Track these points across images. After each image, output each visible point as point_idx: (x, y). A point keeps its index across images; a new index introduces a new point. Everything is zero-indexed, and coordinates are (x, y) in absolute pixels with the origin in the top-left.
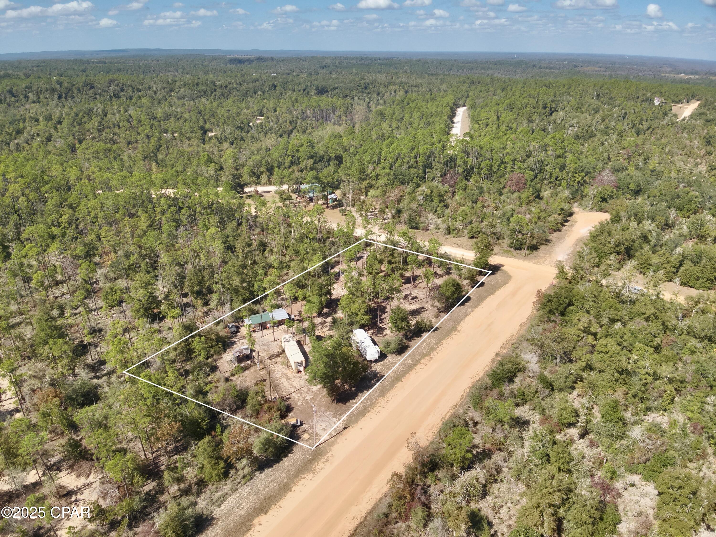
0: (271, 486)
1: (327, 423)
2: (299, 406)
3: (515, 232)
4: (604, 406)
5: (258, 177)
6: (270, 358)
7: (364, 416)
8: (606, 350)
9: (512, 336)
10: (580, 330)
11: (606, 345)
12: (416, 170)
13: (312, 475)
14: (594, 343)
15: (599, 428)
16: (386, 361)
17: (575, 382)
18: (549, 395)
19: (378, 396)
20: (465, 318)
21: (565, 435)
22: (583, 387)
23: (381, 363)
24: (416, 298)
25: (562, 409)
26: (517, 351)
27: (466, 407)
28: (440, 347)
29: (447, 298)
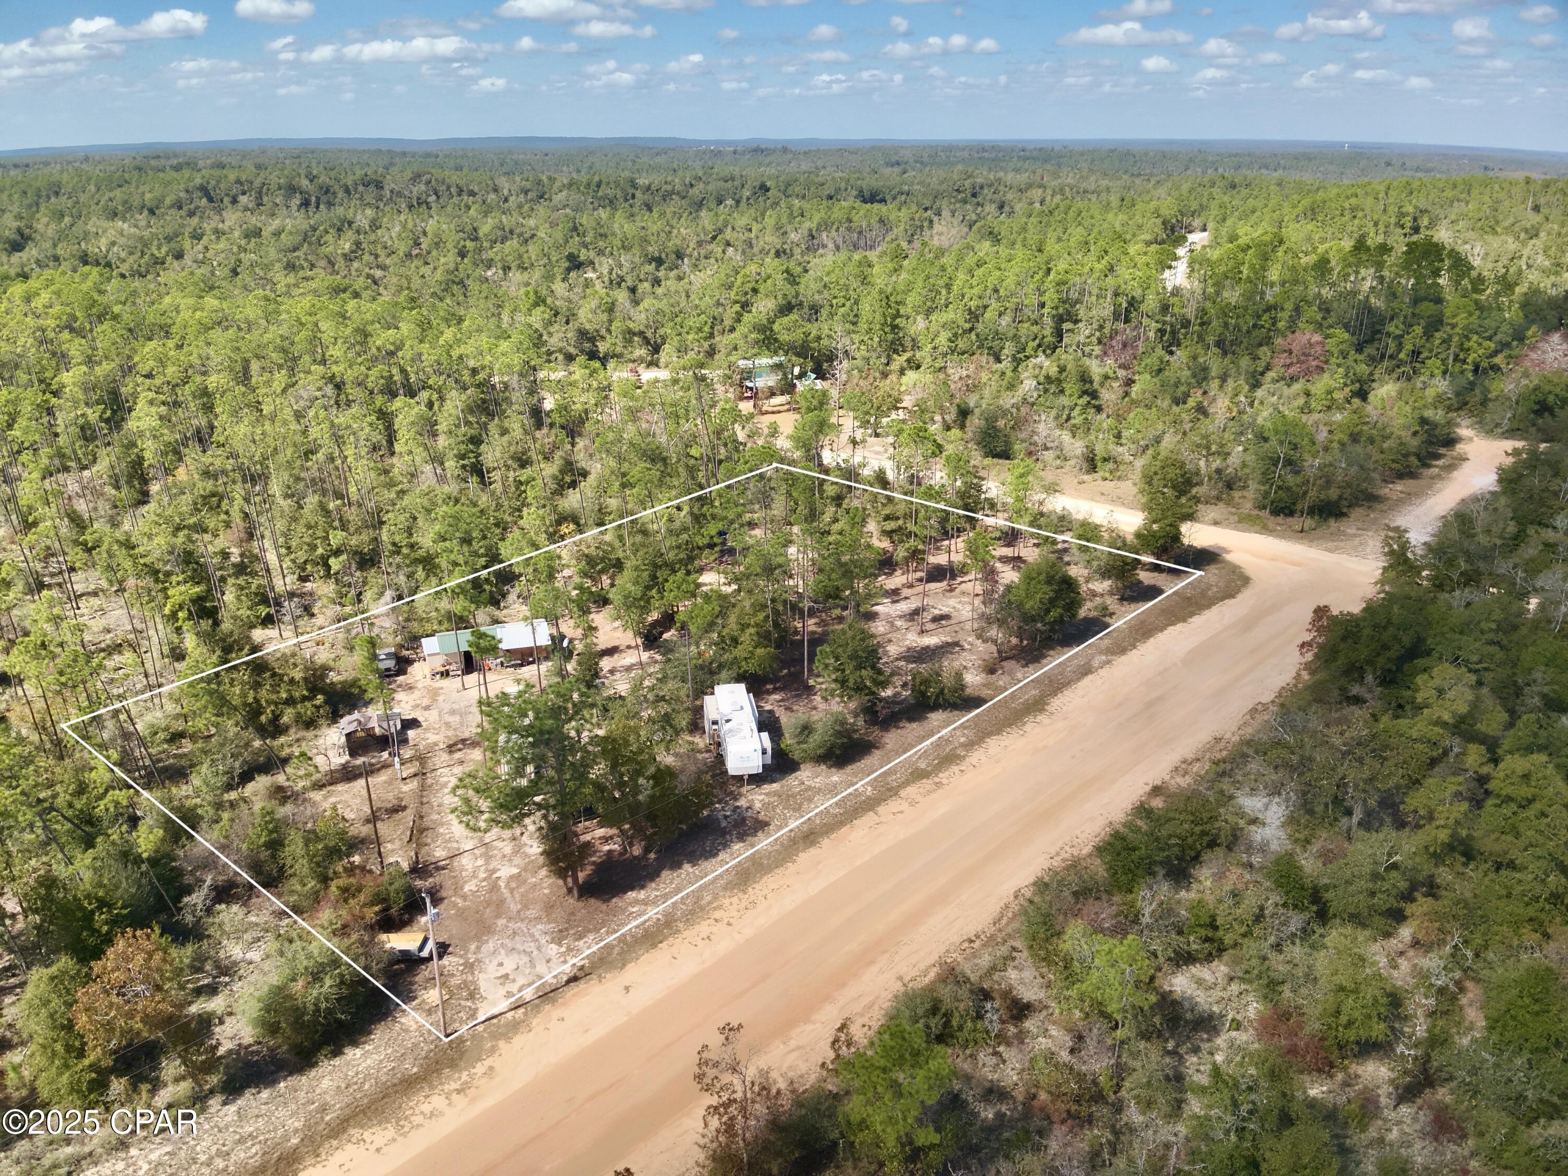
0: (240, 1155)
1: (526, 959)
2: (464, 897)
3: (1276, 465)
4: (1501, 988)
5: (656, 349)
6: (451, 748)
7: (654, 946)
8: (1525, 791)
9: (1218, 740)
10: (1439, 723)
11: (1526, 777)
12: (1035, 329)
13: (390, 1131)
14: (1485, 770)
15: (1474, 1071)
16: (792, 781)
17: (1408, 897)
18: (1306, 933)
19: (725, 888)
20: (1079, 679)
21: (1346, 1084)
22: (1435, 916)
23: (775, 786)
24: (946, 617)
25: (1342, 989)
26: (1225, 785)
27: (1004, 950)
28: (977, 756)
29: (1028, 618)
